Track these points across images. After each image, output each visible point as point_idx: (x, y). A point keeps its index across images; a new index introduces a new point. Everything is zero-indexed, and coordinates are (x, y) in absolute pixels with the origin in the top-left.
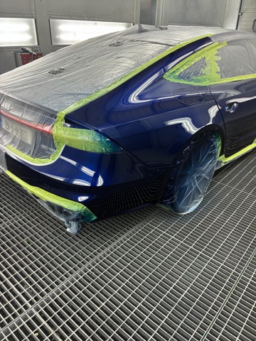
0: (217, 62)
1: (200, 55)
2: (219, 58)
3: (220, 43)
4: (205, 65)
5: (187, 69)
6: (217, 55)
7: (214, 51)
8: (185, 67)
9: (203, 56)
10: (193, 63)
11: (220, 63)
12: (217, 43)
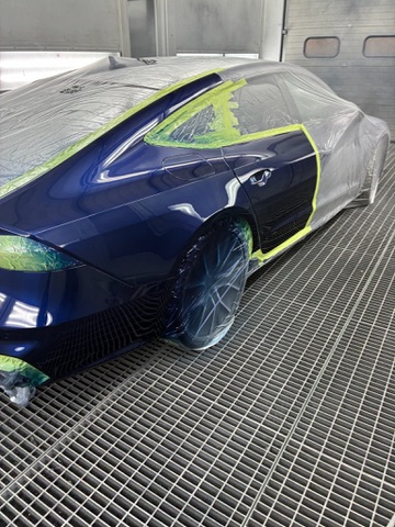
0: (232, 110)
1: (203, 102)
2: (235, 105)
3: (235, 82)
4: (214, 116)
5: (184, 124)
6: (231, 100)
7: (227, 95)
8: (180, 122)
9: (209, 103)
10: (193, 115)
11: (237, 113)
12: (230, 83)
